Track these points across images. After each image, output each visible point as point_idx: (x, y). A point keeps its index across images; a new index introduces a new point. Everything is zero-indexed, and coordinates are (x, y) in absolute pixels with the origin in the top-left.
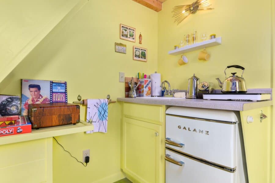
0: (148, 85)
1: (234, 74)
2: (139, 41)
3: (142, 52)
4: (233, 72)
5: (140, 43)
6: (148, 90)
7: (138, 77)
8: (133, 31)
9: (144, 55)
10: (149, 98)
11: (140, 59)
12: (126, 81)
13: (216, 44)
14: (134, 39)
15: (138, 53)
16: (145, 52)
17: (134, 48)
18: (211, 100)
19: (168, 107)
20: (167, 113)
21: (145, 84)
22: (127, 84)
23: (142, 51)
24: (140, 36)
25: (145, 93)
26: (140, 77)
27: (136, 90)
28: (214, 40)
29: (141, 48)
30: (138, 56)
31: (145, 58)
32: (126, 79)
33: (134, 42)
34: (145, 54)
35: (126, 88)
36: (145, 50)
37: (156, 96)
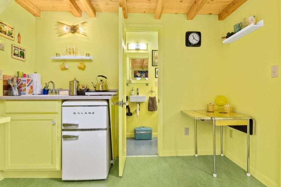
0: (30, 83)
1: (101, 80)
2: (17, 41)
3: (21, 52)
4: (101, 79)
5: (19, 42)
6: (30, 88)
7: (17, 76)
8: (12, 30)
9: (22, 55)
10: (31, 95)
11: (19, 58)
12: (5, 79)
13: (90, 61)
14: (12, 37)
15: (16, 52)
16: (23, 52)
17: (13, 47)
18: (90, 95)
19: (64, 101)
20: (63, 105)
21: (27, 83)
22: (5, 82)
23: (20, 50)
24: (19, 35)
25: (27, 91)
26: (20, 76)
27: (18, 88)
28: (88, 58)
29: (20, 48)
30: (17, 55)
31: (24, 58)
32: (4, 76)
33: (13, 41)
34: (24, 54)
35: (4, 86)
36: (24, 50)
37: (36, 94)
